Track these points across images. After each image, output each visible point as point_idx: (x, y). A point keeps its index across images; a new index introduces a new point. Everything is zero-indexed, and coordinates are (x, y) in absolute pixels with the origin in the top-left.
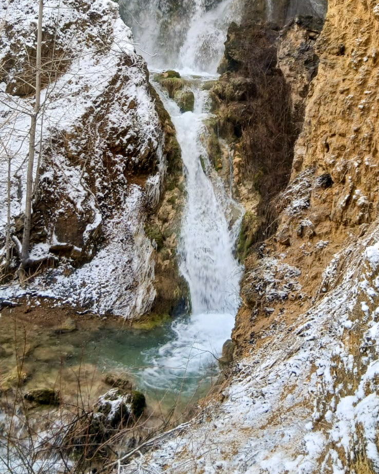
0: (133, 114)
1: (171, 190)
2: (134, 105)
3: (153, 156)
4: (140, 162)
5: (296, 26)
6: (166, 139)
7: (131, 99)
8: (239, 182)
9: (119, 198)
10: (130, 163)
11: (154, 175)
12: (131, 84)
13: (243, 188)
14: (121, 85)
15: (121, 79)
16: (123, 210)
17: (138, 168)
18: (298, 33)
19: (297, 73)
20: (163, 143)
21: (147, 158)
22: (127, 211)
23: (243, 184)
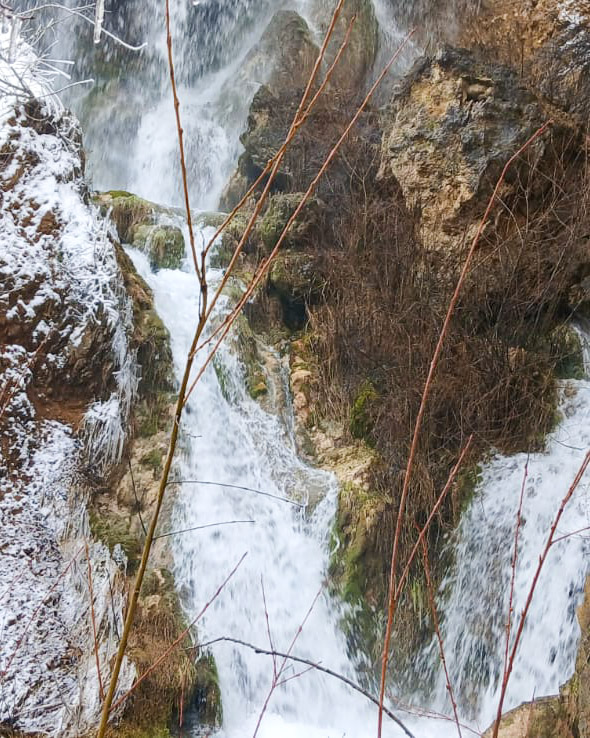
0: (50, 247)
1: (147, 435)
2: (52, 225)
3: (103, 352)
4: (68, 366)
5: (436, 72)
6: (136, 313)
7: (44, 209)
8: (309, 424)
9: (17, 453)
10: (44, 367)
11: (105, 399)
12: (43, 173)
13: (320, 435)
14: (20, 172)
15: (19, 158)
16: (27, 480)
17: (64, 382)
18: (440, 87)
19: (441, 177)
20: (129, 322)
21: (88, 356)
22: (39, 484)
23: (319, 427)
